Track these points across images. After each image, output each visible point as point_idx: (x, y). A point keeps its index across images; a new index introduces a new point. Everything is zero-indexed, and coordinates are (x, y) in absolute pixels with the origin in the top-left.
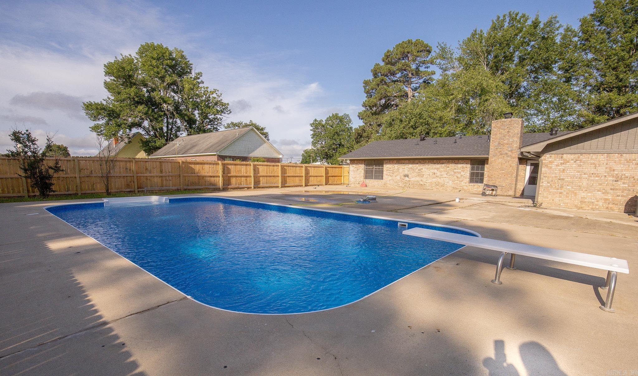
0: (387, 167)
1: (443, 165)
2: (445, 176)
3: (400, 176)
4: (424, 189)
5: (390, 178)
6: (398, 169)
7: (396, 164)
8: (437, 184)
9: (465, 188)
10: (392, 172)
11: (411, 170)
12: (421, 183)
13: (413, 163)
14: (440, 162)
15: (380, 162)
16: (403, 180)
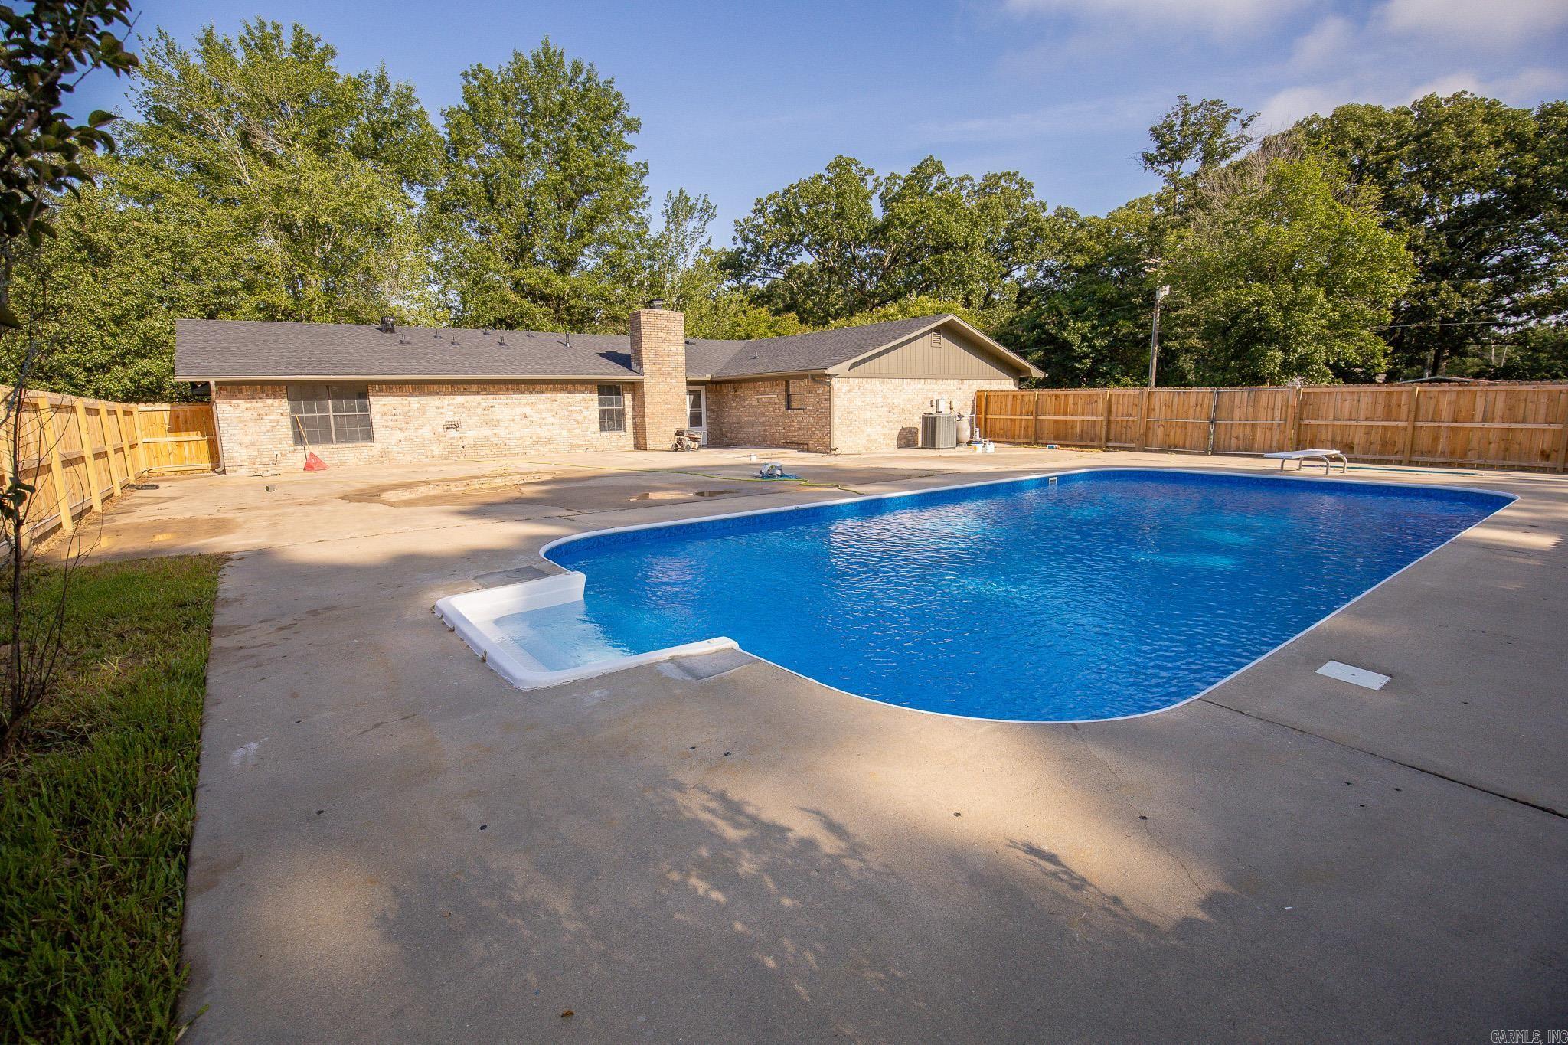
0: (378, 404)
1: (543, 396)
2: (551, 420)
3: (430, 428)
4: (505, 455)
5: (398, 435)
6: (423, 411)
7: (411, 395)
8: (536, 441)
9: (595, 443)
10: (401, 417)
11: (461, 410)
12: (496, 440)
13: (465, 392)
14: (534, 390)
15: (359, 391)
16: (443, 439)
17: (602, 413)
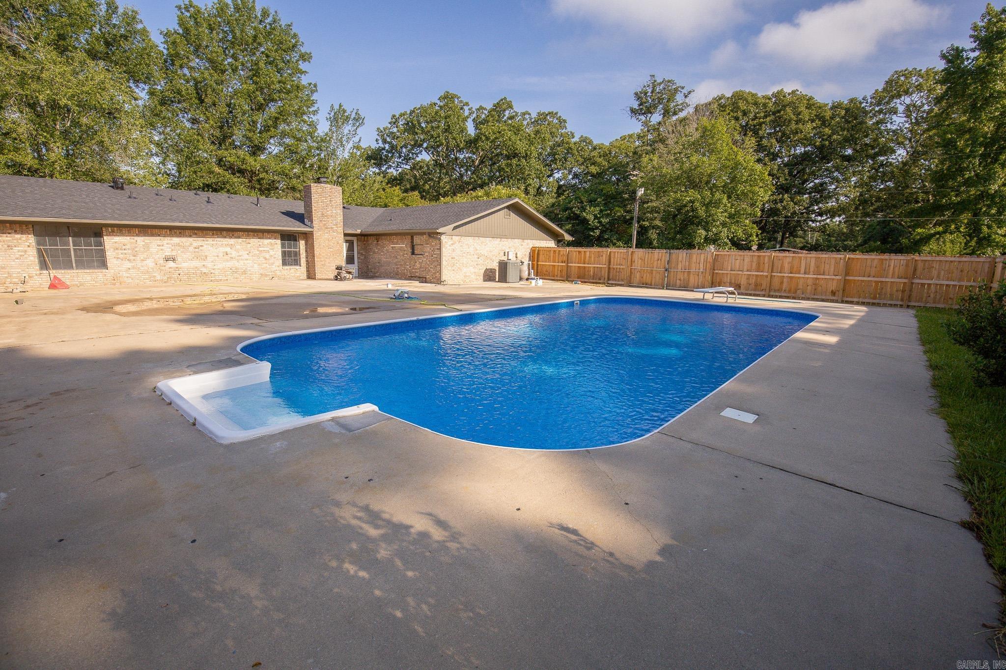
0: (110, 242)
1: (240, 240)
2: (246, 257)
3: (153, 260)
4: (211, 281)
5: (128, 265)
6: (147, 247)
7: (137, 235)
8: (235, 271)
9: (278, 273)
10: (130, 251)
11: (177, 248)
12: (204, 270)
13: (180, 235)
14: (233, 235)
15: (96, 232)
16: (163, 268)
17: (284, 254)
